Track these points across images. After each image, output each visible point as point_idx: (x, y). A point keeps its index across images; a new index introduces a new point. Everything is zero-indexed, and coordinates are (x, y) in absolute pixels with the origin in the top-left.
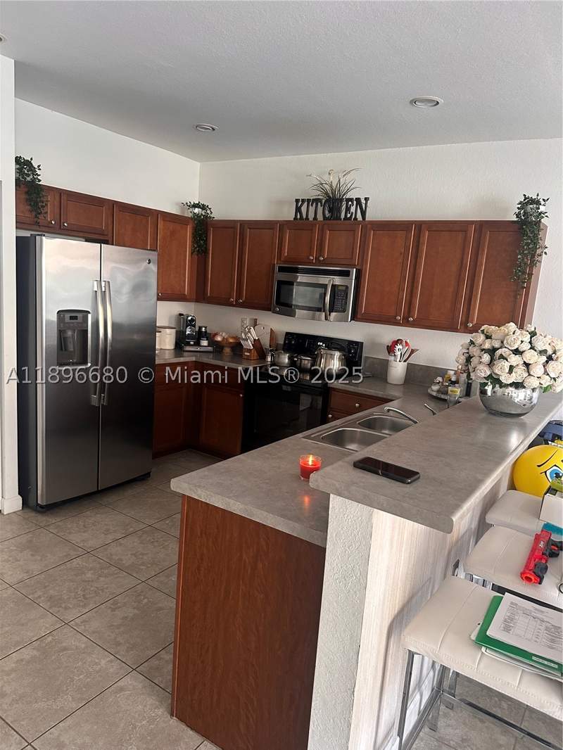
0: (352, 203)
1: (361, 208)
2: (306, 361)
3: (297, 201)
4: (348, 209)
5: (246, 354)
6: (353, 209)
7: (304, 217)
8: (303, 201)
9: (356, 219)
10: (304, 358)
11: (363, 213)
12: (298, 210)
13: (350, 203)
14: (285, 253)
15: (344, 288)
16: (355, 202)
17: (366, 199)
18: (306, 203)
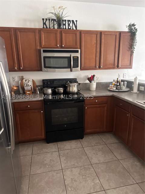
0: (71, 22)
1: (75, 24)
2: (61, 90)
3: (43, 19)
4: (69, 25)
5: (27, 93)
6: (71, 25)
7: (48, 27)
8: (46, 20)
9: (73, 29)
10: (59, 89)
11: (76, 27)
12: (44, 24)
13: (69, 22)
14: (43, 44)
15: (76, 58)
16: (72, 22)
17: (76, 21)
18: (48, 21)
